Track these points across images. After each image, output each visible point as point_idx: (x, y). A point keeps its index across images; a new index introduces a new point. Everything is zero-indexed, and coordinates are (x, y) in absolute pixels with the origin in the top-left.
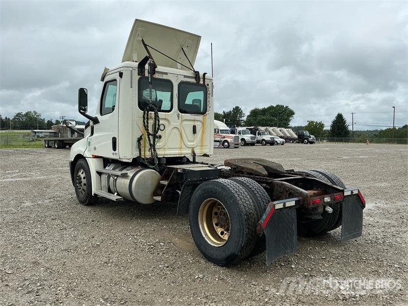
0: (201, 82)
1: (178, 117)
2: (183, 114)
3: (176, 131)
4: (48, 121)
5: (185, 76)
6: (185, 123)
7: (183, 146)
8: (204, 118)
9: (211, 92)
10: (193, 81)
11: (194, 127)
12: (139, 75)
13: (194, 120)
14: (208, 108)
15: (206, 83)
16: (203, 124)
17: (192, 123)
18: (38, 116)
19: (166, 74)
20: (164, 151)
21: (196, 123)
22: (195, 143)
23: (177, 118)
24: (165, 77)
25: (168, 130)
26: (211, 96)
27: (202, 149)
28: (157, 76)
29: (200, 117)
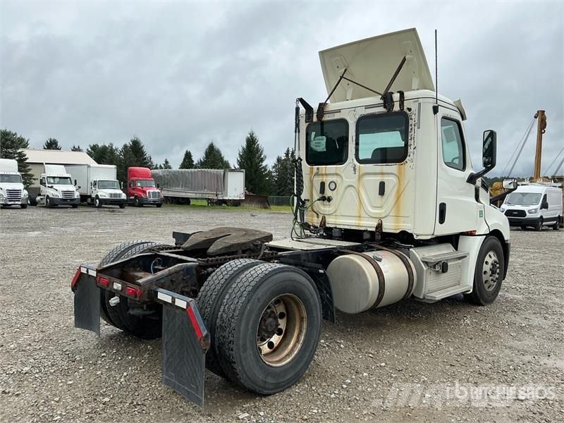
0: (397, 108)
2: (361, 165)
3: (351, 190)
5: (367, 107)
7: (363, 214)
8: (400, 170)
11: (382, 185)
12: (306, 122)
13: (383, 174)
14: (410, 150)
15: (406, 108)
16: (399, 178)
17: (379, 179)
19: (339, 111)
20: (336, 219)
21: (385, 179)
22: (383, 211)
23: (353, 172)
24: (337, 116)
25: (341, 189)
27: (398, 222)
28: (326, 118)
29: (393, 168)
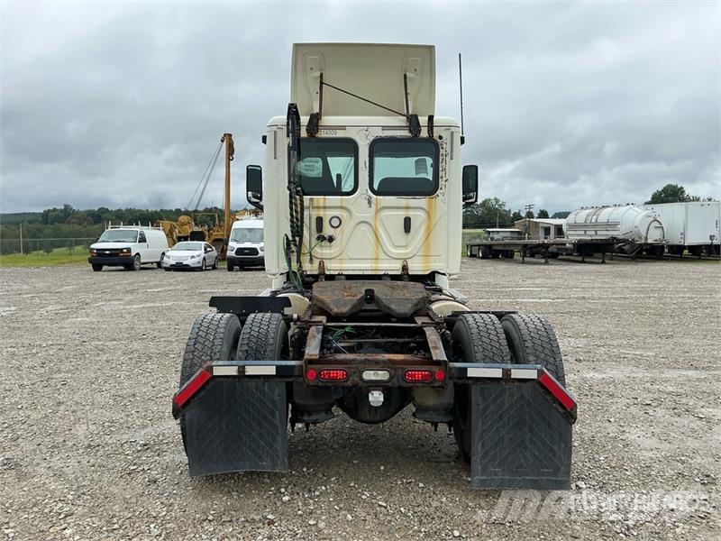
0: (424, 133)
1: (370, 202)
2: (379, 197)
3: (364, 227)
4: (515, 214)
5: (384, 128)
6: (386, 213)
7: (382, 256)
9: (449, 151)
10: (406, 133)
11: (407, 222)
12: (289, 136)
13: (407, 208)
14: (441, 183)
15: (436, 135)
16: (428, 213)
17: (403, 214)
18: (500, 205)
19: (343, 128)
20: (341, 263)
21: (411, 214)
22: (409, 251)
23: (367, 205)
24: (340, 134)
25: (348, 226)
26: (448, 158)
27: (427, 262)
28: (323, 134)
29: (422, 202)
